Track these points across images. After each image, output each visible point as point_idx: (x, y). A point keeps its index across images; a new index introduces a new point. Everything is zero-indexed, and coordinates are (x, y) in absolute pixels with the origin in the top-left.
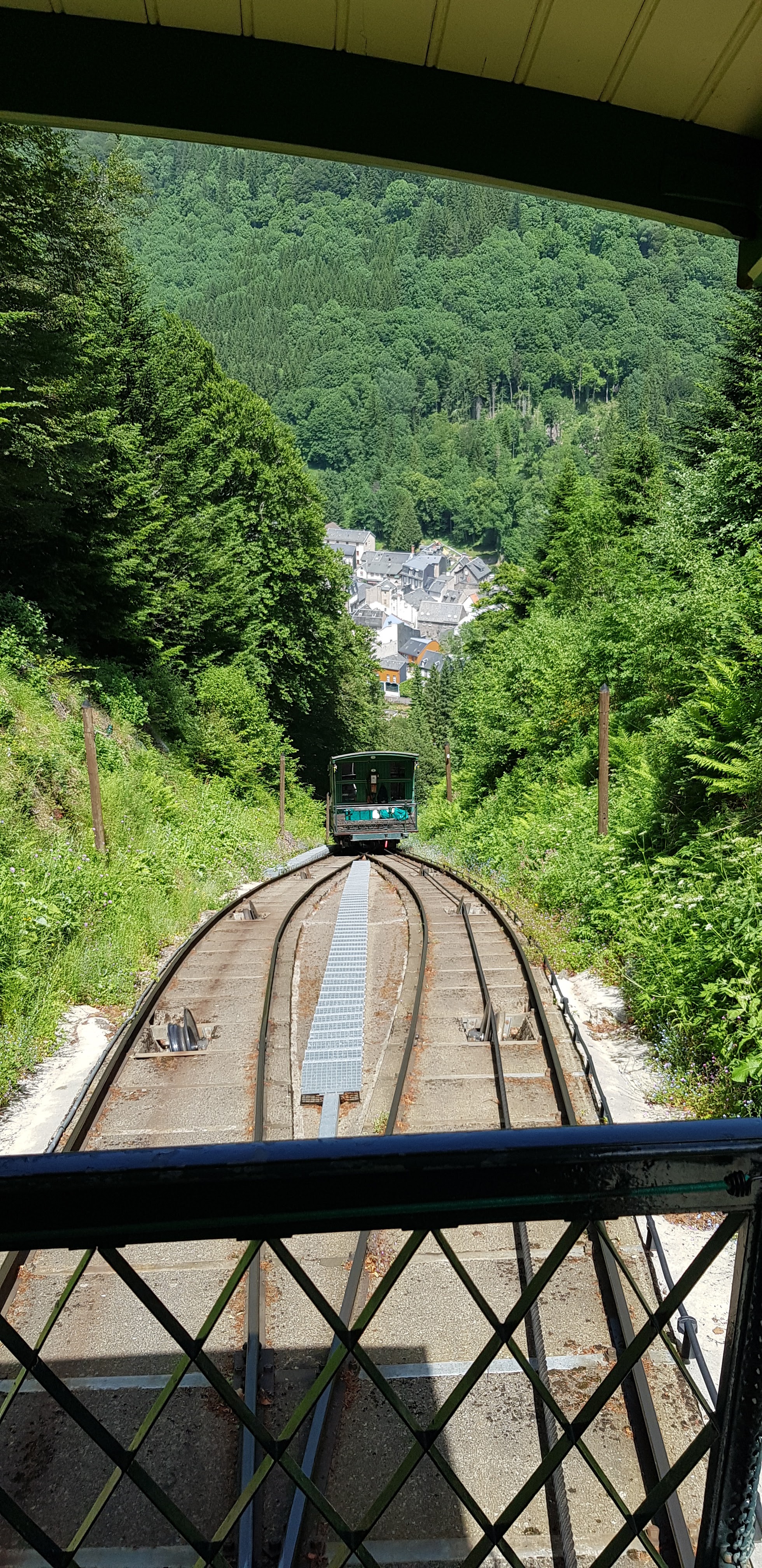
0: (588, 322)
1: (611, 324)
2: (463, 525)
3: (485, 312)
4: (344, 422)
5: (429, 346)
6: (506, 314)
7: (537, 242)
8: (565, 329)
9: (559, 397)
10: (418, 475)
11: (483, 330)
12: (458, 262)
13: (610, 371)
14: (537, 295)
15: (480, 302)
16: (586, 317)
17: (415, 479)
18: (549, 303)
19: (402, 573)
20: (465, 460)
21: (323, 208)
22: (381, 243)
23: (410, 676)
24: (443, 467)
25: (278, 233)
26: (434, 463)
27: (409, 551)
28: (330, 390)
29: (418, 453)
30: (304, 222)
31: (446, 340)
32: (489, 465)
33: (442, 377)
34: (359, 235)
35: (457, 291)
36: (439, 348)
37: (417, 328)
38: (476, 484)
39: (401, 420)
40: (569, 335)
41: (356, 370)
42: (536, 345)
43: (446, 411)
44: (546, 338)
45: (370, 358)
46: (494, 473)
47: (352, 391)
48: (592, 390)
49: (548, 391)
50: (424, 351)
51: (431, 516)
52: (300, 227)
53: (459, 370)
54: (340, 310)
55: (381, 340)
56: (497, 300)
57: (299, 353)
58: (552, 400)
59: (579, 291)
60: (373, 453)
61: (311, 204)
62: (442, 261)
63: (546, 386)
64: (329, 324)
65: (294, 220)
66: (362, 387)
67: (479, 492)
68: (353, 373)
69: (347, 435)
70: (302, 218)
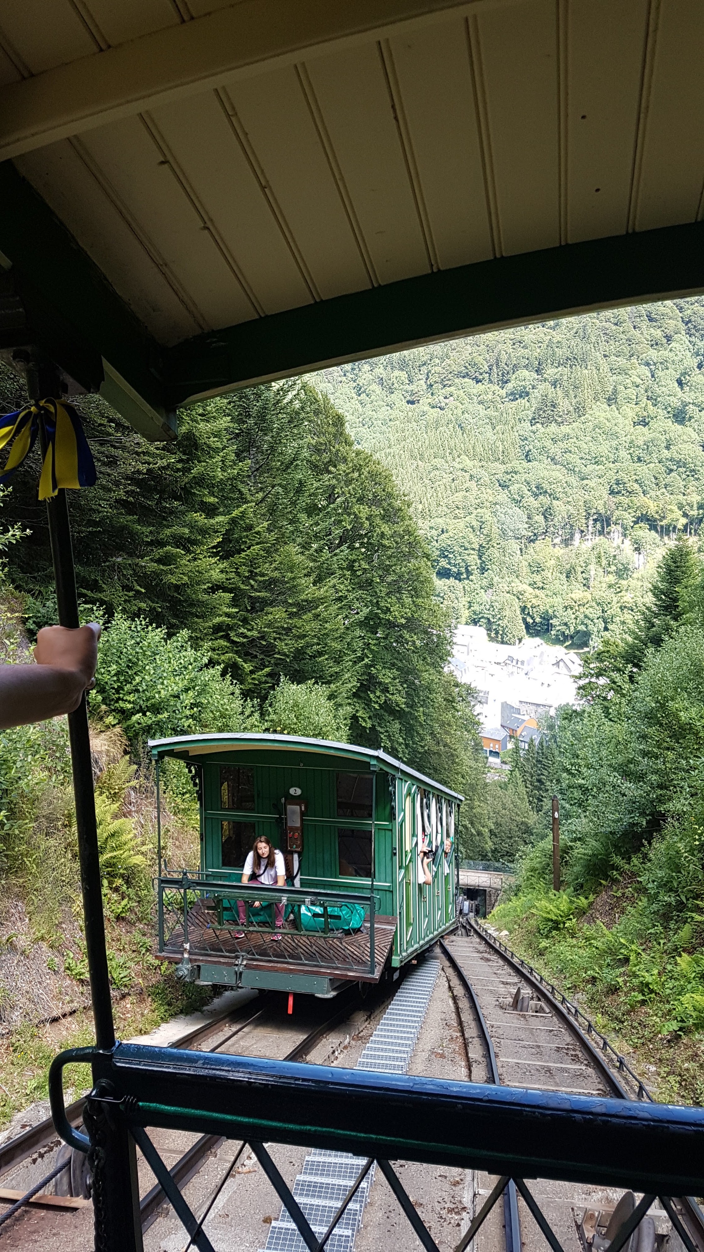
0: (673, 474)
1: (693, 476)
2: (560, 628)
3: (586, 466)
4: (467, 545)
5: (539, 491)
6: (604, 468)
7: (631, 414)
8: (653, 480)
9: (647, 531)
10: (526, 587)
11: (583, 479)
12: (565, 429)
13: (692, 513)
14: (630, 454)
15: (582, 458)
16: (671, 471)
17: (520, 589)
18: (639, 460)
19: (507, 662)
20: (563, 577)
21: (462, 391)
22: (505, 415)
23: (510, 746)
24: (545, 582)
25: (427, 408)
26: (538, 578)
27: (514, 644)
28: (458, 520)
29: (525, 570)
30: (447, 401)
31: (552, 486)
32: (584, 582)
33: (547, 513)
34: (488, 410)
35: (563, 450)
36: (546, 492)
37: (530, 477)
38: (573, 596)
39: (514, 546)
40: (657, 484)
41: (478, 506)
42: (628, 491)
43: (550, 539)
44: (636, 486)
45: (491, 499)
46: (588, 587)
47: (475, 524)
48: (675, 527)
49: (637, 526)
50: (536, 495)
51: (532, 618)
52: (443, 404)
53: (560, 508)
54: (468, 463)
55: (500, 485)
56: (596, 457)
57: (435, 494)
58: (641, 533)
59: (666, 451)
60: (488, 569)
61: (452, 389)
62: (553, 427)
63: (636, 523)
64: (460, 473)
65: (439, 399)
66: (483, 520)
67: (575, 602)
68: (476, 509)
69: (468, 555)
70: (446, 398)
